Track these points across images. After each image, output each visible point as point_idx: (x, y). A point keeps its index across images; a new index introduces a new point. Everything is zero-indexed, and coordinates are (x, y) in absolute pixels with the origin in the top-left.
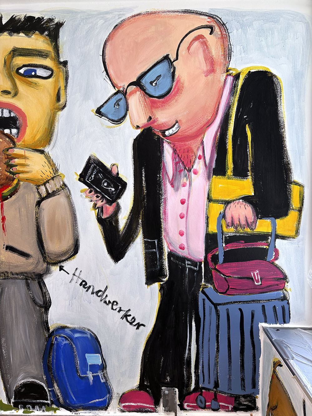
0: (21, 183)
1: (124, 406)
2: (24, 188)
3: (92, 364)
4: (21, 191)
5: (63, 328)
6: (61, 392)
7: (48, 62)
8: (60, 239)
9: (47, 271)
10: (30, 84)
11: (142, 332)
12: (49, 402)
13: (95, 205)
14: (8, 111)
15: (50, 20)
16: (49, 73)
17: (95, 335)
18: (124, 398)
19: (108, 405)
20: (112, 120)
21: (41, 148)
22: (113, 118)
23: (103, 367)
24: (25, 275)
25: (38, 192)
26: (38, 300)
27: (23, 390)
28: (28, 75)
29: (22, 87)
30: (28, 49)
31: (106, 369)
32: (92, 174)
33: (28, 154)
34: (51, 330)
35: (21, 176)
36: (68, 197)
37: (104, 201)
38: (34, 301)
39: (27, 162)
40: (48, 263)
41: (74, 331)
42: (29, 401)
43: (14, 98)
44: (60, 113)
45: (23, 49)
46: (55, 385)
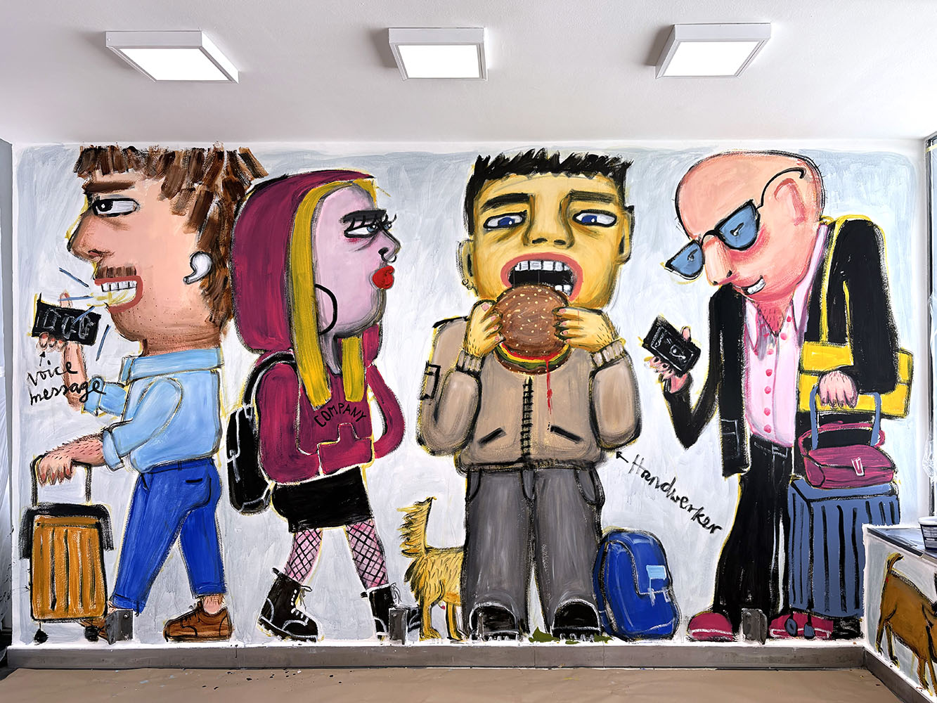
0: (573, 350)
1: (694, 634)
2: (576, 355)
3: (654, 578)
4: (572, 359)
5: (619, 532)
6: (615, 616)
7: (611, 208)
8: (618, 418)
9: (602, 459)
10: (589, 233)
11: (717, 537)
12: (599, 629)
13: (662, 376)
14: (561, 264)
15: (616, 160)
16: (612, 220)
17: (659, 541)
18: (694, 623)
19: (674, 633)
20: (685, 275)
21: (599, 308)
22: (687, 273)
23: (668, 582)
24: (574, 463)
25: (593, 361)
26: (588, 496)
27: (566, 614)
28: (587, 222)
29: (578, 236)
30: (589, 193)
31: (672, 585)
32: (658, 338)
33: (582, 314)
34: (604, 534)
35: (573, 341)
36: (630, 367)
37: (673, 372)
38: (584, 496)
39: (581, 324)
40: (603, 449)
41: (633, 535)
42: (573, 628)
43: (570, 249)
44: (623, 266)
45: (583, 192)
46: (608, 606)
